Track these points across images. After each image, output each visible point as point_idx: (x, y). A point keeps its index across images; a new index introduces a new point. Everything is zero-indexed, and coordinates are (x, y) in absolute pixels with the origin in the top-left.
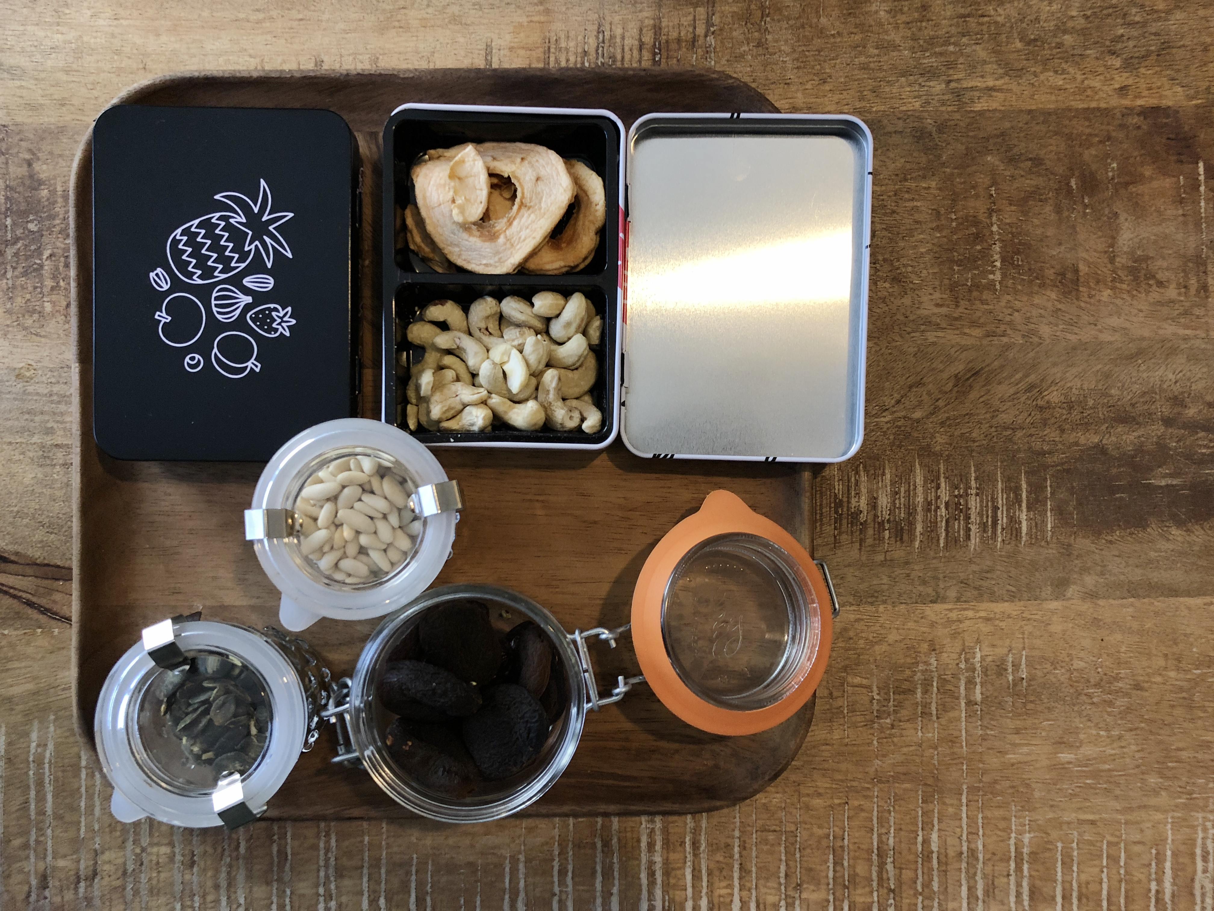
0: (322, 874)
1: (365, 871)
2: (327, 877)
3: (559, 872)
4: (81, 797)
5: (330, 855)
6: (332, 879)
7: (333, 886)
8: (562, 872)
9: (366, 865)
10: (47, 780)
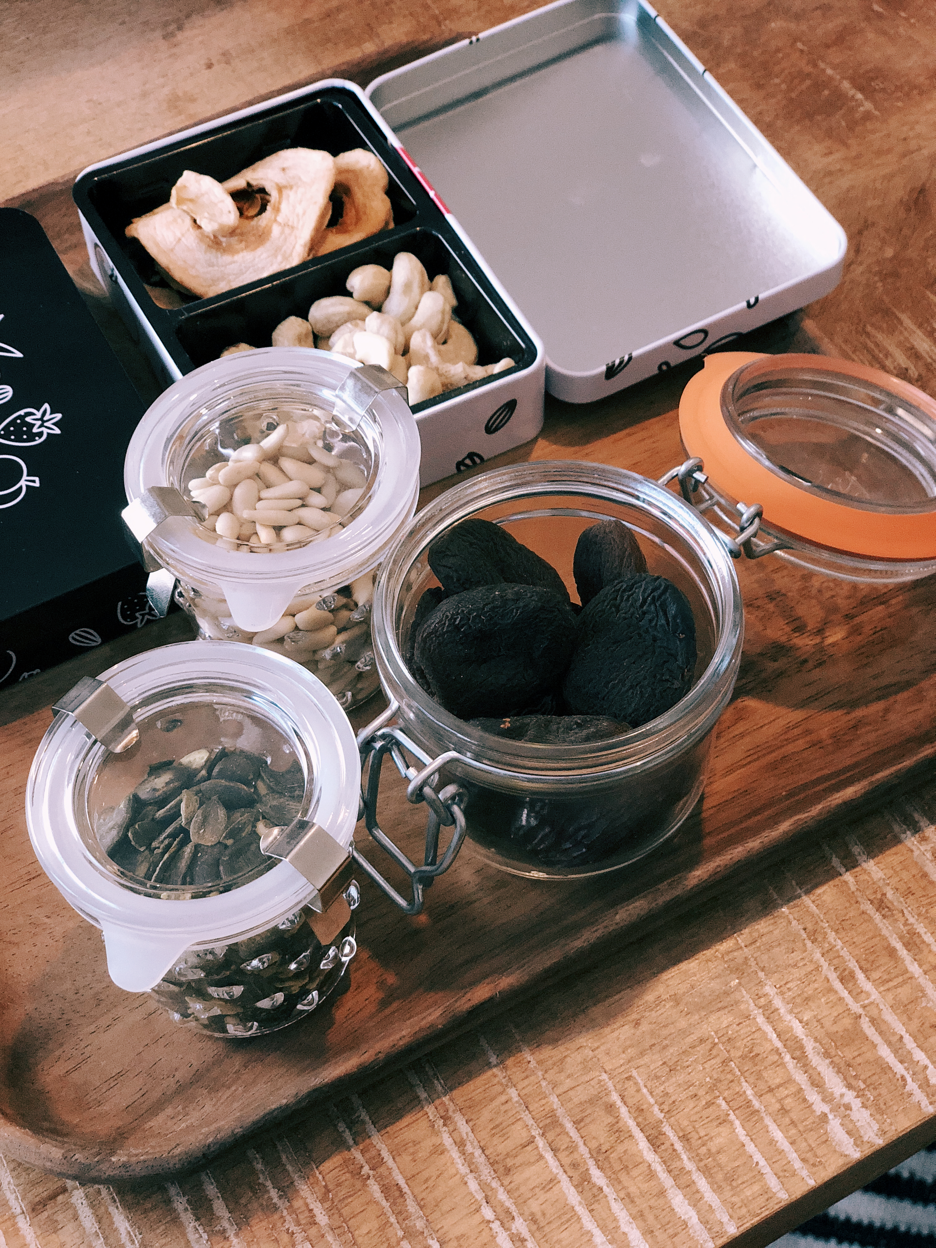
0: (473, 1185)
1: (540, 1143)
2: (484, 1186)
3: (842, 980)
5: (469, 1148)
6: (495, 1184)
7: (502, 1196)
8: (847, 978)
9: (535, 1132)
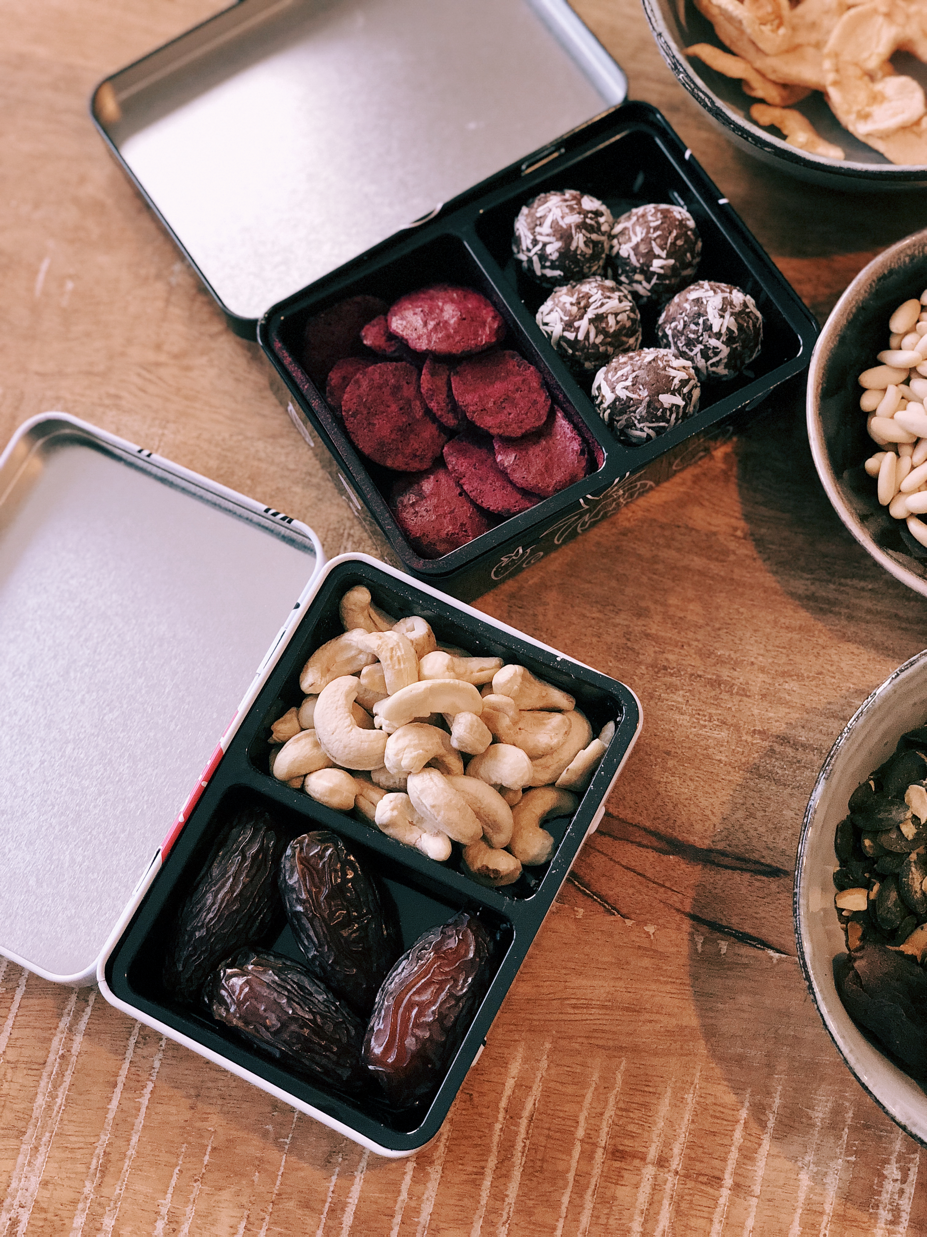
4: (565, 1187)
10: (519, 1146)
